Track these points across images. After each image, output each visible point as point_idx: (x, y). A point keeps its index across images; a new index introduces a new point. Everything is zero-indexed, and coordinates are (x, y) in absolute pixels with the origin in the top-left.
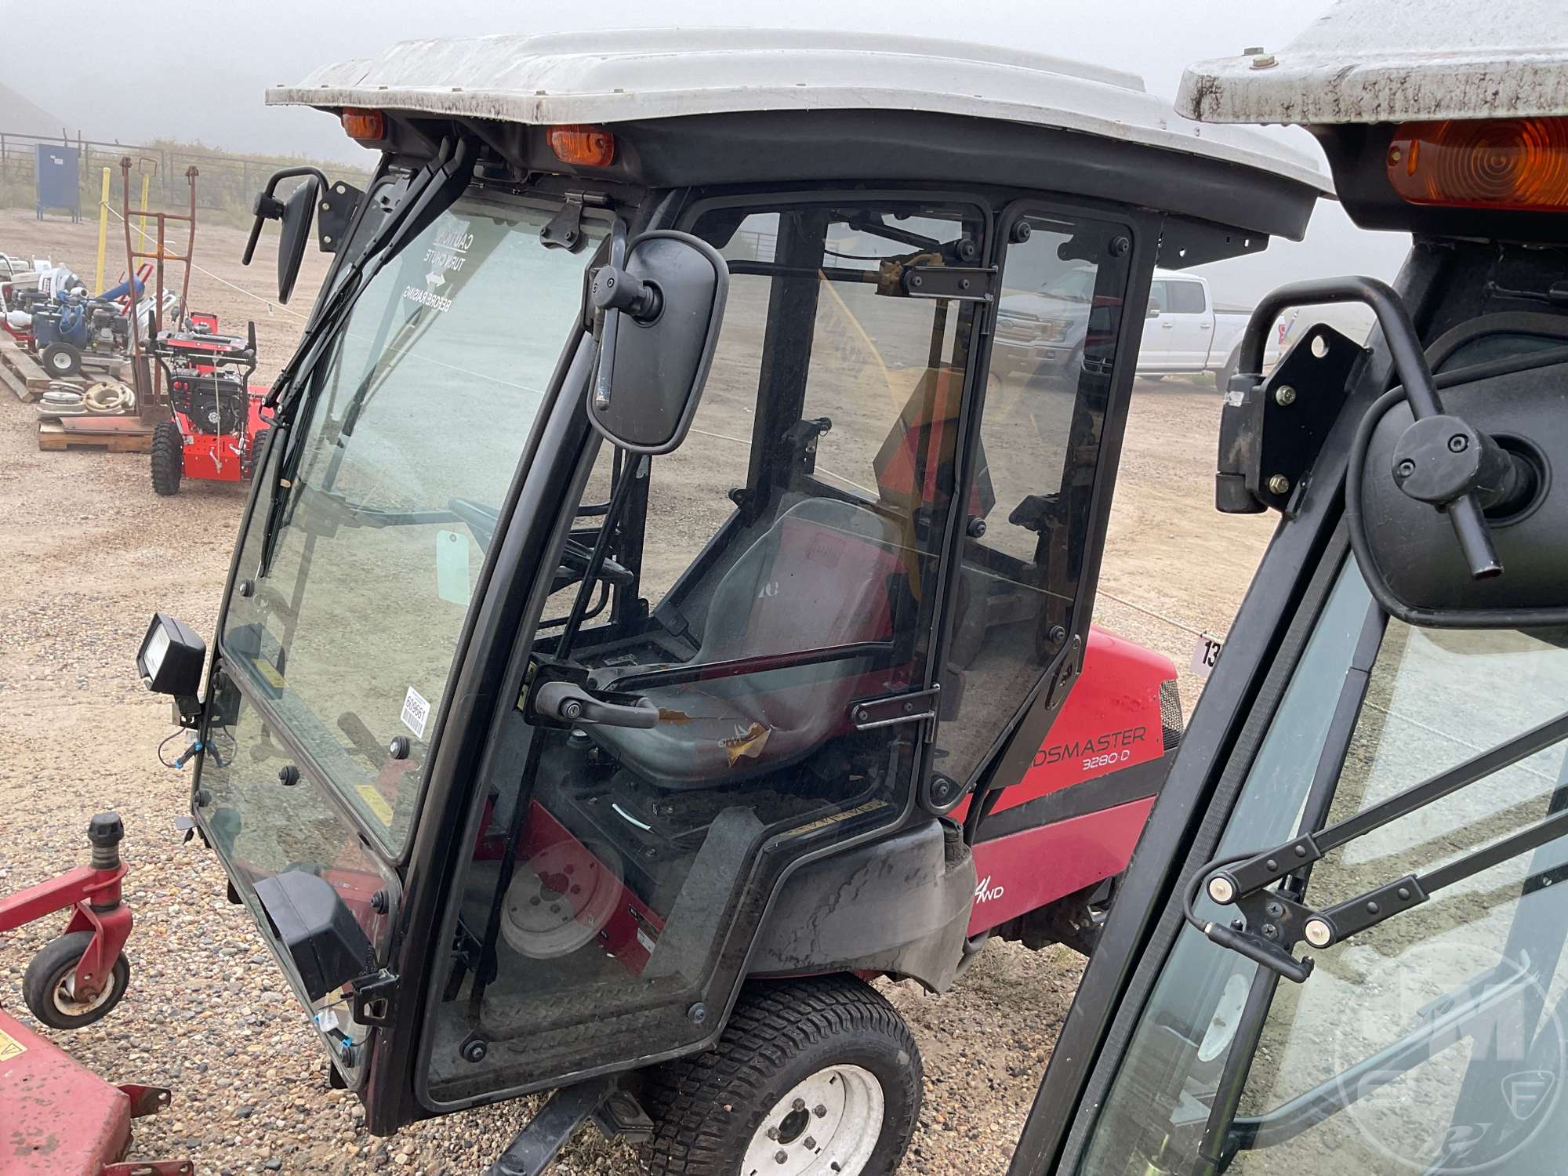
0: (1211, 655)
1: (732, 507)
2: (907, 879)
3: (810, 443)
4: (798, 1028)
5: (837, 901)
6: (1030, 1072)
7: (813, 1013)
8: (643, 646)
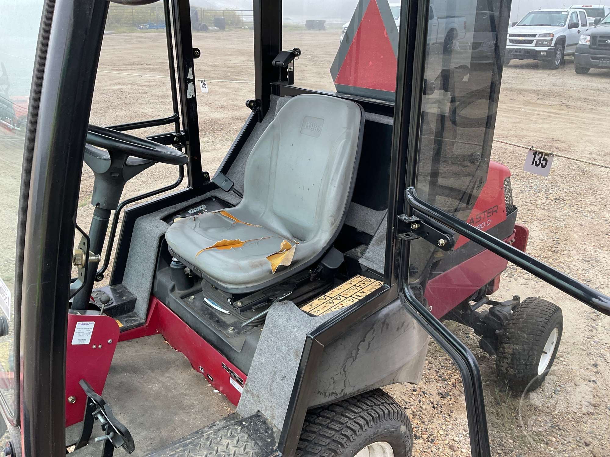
0: (537, 159)
1: (249, 112)
2: (398, 329)
3: (289, 65)
4: (342, 434)
5: (357, 353)
6: (451, 393)
7: (350, 422)
8: (210, 199)
